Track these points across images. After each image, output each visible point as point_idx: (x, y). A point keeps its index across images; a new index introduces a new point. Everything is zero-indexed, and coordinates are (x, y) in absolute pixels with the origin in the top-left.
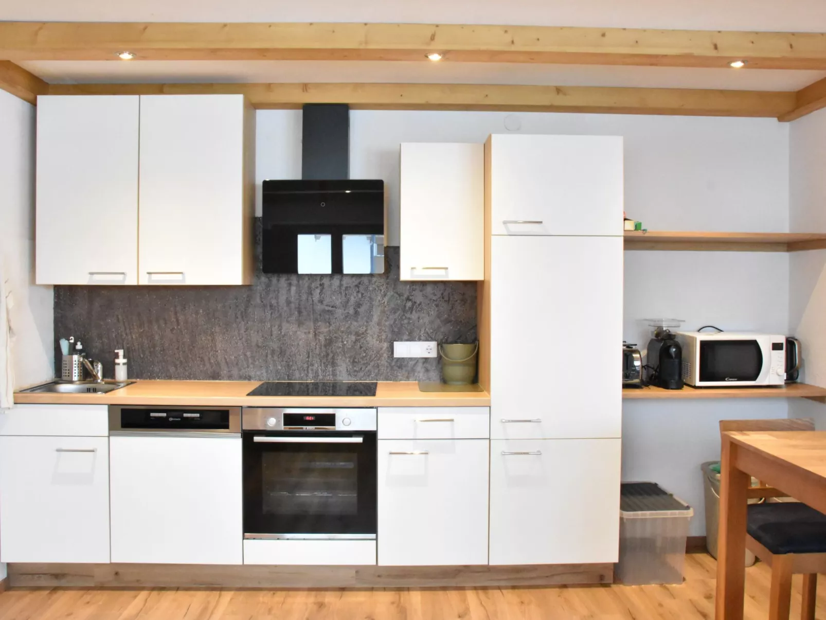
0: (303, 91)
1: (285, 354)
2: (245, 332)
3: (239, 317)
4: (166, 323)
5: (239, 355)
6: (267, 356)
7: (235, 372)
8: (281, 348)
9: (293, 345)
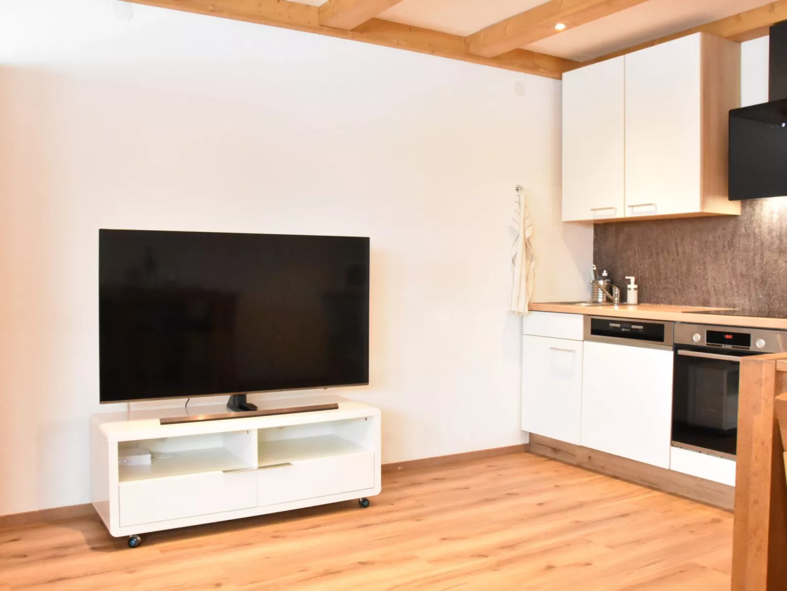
0: (770, 12)
1: (766, 284)
2: (731, 261)
3: (727, 247)
4: (669, 254)
5: (726, 284)
6: (750, 285)
7: (722, 300)
8: (762, 277)
9: (773, 274)
